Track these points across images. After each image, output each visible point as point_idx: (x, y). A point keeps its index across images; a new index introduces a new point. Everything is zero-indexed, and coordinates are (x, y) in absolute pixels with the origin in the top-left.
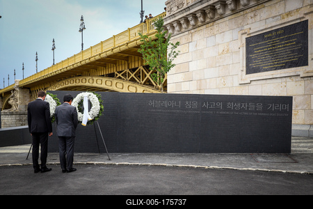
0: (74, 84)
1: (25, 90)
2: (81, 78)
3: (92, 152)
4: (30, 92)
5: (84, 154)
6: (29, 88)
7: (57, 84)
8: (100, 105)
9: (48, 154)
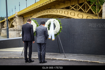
0: (47, 14)
1: (21, 17)
2: (50, 10)
3: (56, 53)
4: (23, 18)
5: (51, 53)
6: (23, 16)
7: (37, 14)
8: (60, 26)
9: (33, 53)
